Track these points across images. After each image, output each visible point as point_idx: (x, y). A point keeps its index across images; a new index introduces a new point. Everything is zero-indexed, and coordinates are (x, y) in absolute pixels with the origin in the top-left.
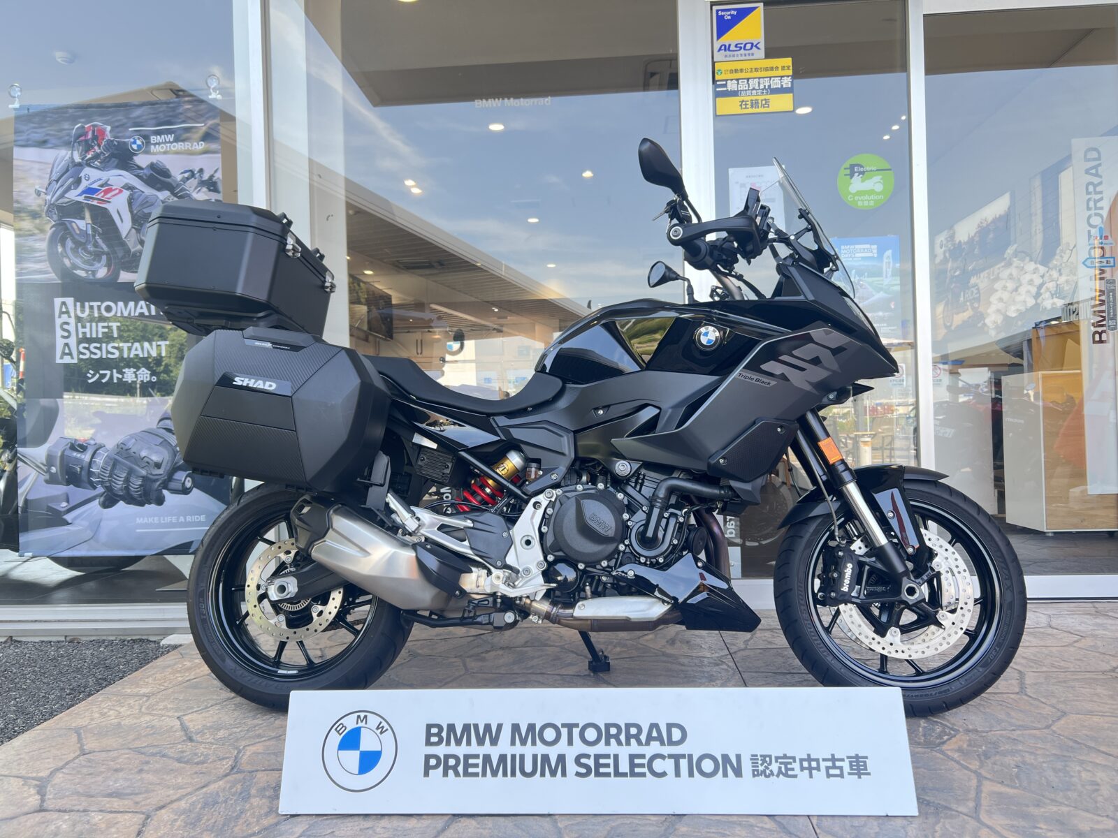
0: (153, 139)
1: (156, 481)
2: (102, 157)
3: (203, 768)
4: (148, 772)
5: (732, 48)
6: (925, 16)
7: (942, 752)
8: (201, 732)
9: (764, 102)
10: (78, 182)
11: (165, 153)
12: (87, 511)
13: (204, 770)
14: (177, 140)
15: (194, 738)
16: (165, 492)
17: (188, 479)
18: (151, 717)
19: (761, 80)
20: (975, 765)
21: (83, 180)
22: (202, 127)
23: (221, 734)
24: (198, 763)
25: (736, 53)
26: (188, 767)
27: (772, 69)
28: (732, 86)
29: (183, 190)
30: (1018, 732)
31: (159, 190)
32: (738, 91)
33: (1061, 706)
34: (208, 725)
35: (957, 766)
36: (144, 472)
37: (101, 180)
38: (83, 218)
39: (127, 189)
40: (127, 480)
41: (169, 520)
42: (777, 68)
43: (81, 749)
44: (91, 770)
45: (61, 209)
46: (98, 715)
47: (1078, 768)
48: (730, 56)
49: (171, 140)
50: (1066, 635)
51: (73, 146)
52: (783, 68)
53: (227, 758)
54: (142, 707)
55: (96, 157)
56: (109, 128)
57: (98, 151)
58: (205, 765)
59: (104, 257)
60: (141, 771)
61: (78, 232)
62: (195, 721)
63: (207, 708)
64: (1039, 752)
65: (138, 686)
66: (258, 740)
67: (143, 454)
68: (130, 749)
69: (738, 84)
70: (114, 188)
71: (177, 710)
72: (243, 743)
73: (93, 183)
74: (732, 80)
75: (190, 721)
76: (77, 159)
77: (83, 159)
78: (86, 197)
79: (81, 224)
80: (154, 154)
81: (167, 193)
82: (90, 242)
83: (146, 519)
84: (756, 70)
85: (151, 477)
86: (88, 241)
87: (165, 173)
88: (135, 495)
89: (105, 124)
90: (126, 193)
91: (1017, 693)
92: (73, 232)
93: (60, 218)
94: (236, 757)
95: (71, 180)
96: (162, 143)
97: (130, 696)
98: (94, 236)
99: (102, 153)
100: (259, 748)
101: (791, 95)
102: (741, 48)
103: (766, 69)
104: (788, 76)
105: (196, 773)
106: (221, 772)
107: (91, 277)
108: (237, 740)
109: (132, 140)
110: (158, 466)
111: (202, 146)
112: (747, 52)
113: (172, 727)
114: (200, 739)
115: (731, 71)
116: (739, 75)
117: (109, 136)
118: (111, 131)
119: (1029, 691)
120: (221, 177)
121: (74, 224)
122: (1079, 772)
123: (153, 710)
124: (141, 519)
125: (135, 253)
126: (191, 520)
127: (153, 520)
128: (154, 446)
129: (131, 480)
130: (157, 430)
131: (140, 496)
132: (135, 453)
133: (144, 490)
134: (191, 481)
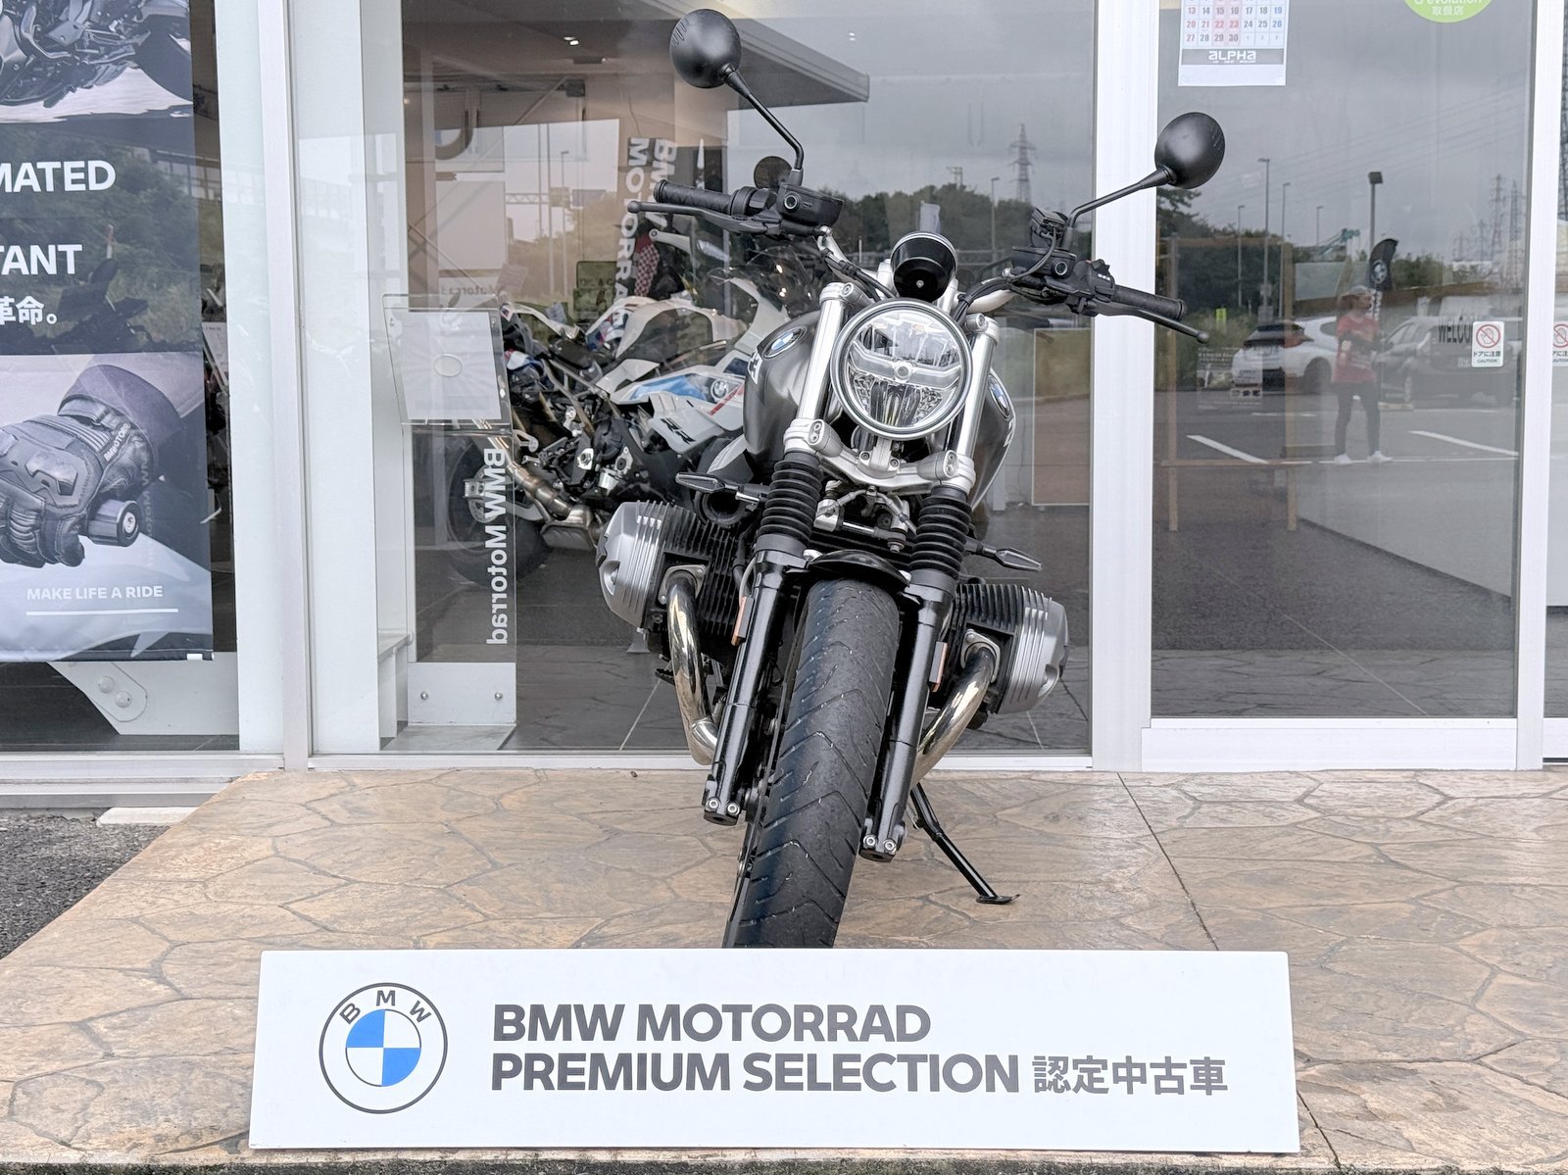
1: (64, 518)
16: (83, 540)
17: (129, 515)
18: (235, 906)
36: (38, 502)
40: (7, 517)
41: (92, 594)
62: (311, 909)
63: (314, 895)
67: (34, 466)
71: (269, 897)
83: (46, 590)
85: (54, 510)
88: (23, 545)
110: (66, 489)
123: (228, 897)
124: (38, 591)
125: (11, 64)
126: (136, 593)
127: (61, 593)
128: (54, 451)
129: (14, 516)
130: (60, 419)
131: (34, 547)
132: (15, 463)
133: (42, 536)
134: (134, 520)
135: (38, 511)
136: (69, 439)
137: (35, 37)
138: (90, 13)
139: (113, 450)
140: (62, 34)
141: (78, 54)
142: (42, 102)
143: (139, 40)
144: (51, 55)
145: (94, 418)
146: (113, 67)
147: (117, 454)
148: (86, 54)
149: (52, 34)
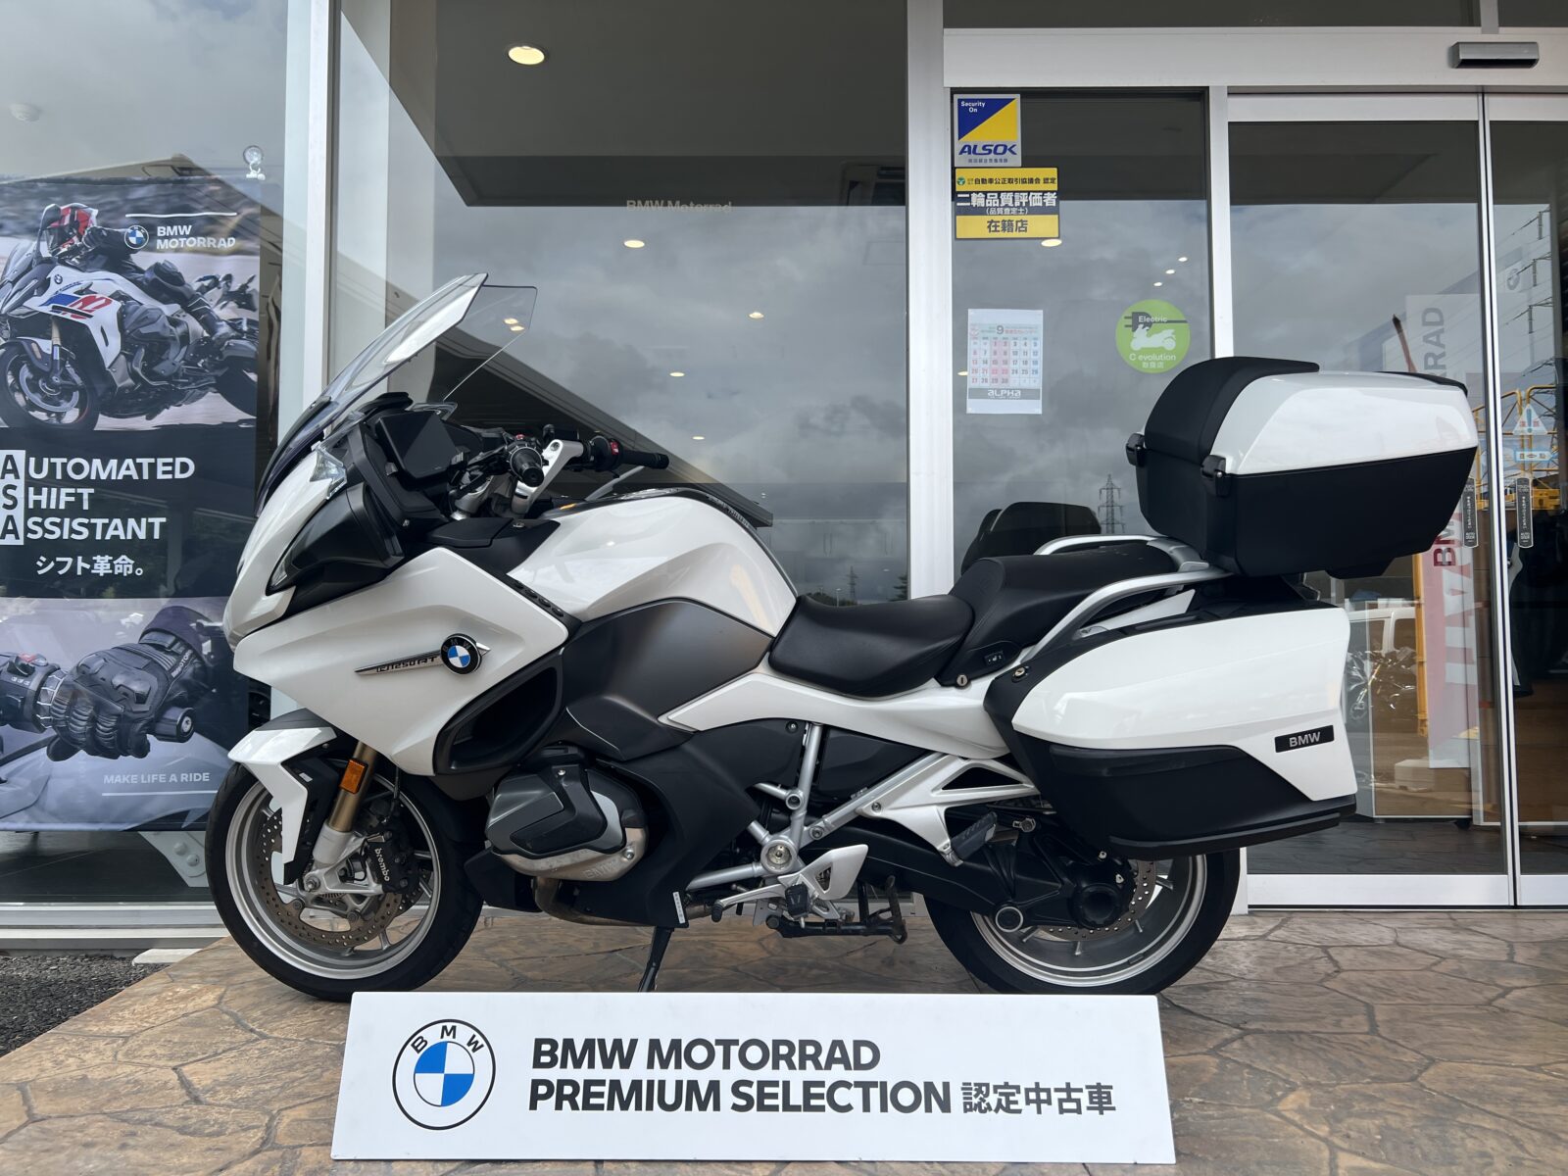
0: (161, 231)
1: (139, 720)
2: (83, 253)
3: (220, 1141)
4: (134, 1148)
5: (979, 150)
6: (1230, 123)
7: (1278, 1114)
8: (212, 1090)
9: (1020, 224)
10: (44, 285)
11: (177, 250)
12: (27, 763)
13: (221, 1145)
14: (195, 234)
15: (202, 1097)
16: (150, 738)
17: (187, 719)
18: (133, 1068)
19: (1017, 195)
20: (1324, 1130)
21: (52, 282)
22: (233, 218)
23: (242, 1092)
24: (210, 1135)
25: (984, 157)
26: (195, 1140)
27: (1031, 181)
28: (977, 201)
29: (201, 303)
30: (1376, 1086)
31: (165, 302)
32: (985, 207)
33: (1428, 1052)
34: (221, 1079)
35: (1301, 1133)
36: (119, 708)
37: (79, 284)
38: (49, 338)
39: (118, 300)
40: (93, 720)
41: (153, 779)
42: (1038, 181)
43: (29, 1112)
44: (48, 1145)
45: (14, 321)
46: (50, 1064)
47: (1461, 1134)
48: (976, 161)
49: (188, 233)
50: (1419, 954)
51: (41, 234)
52: (1046, 181)
53: (253, 1127)
54: (117, 1052)
55: (74, 251)
56: (95, 212)
57: (78, 244)
58: (222, 1137)
59: (76, 395)
60: (124, 1146)
61: (39, 356)
62: (201, 1075)
63: (216, 1054)
64: (1406, 1113)
65: (108, 1021)
66: (298, 1102)
67: (118, 681)
68: (105, 1114)
69: (986, 198)
70: (98, 296)
71: (171, 1058)
72: (277, 1106)
73: (67, 287)
74: (977, 192)
75: (195, 1073)
76: (46, 253)
77: (54, 254)
78: (54, 307)
79: (45, 345)
80: (161, 251)
81: (176, 307)
82: (56, 372)
83: (119, 776)
84: (1010, 181)
85: (130, 715)
86: (53, 370)
87: (176, 278)
88: (104, 741)
89: (89, 206)
90: (116, 305)
91: (1367, 1033)
92: (32, 356)
93: (13, 335)
94: (268, 1128)
95: (33, 282)
96: (174, 237)
97: (97, 1036)
98: (63, 364)
99: (82, 246)
100: (301, 1112)
101: (1057, 216)
102: (990, 151)
103: (1024, 181)
104: (1052, 192)
105: (210, 1149)
106: (248, 1147)
107: (55, 421)
108: (268, 1102)
109: (129, 231)
110: (141, 699)
111: (232, 243)
112: (998, 157)
113: (166, 1083)
114: (211, 1100)
115: (977, 181)
116: (987, 187)
117: (94, 223)
118: (97, 217)
119: (1382, 1030)
120: (258, 289)
121: (33, 345)
122: (1463, 1139)
123: (135, 1057)
124: (112, 777)
125: (123, 389)
126: (189, 779)
127: (130, 779)
128: (135, 671)
129: (100, 720)
130: (140, 646)
131: (112, 742)
132: (104, 680)
133: (119, 734)
134: (190, 723)
135: (119, 715)
136: (146, 661)
137: (144, 369)
138: (185, 356)
139: (179, 669)
140: (162, 368)
141: (173, 382)
142: (144, 416)
143: (219, 373)
144: (153, 383)
145: (167, 646)
146: (198, 392)
147: (180, 673)
148: (180, 383)
149: (155, 369)
